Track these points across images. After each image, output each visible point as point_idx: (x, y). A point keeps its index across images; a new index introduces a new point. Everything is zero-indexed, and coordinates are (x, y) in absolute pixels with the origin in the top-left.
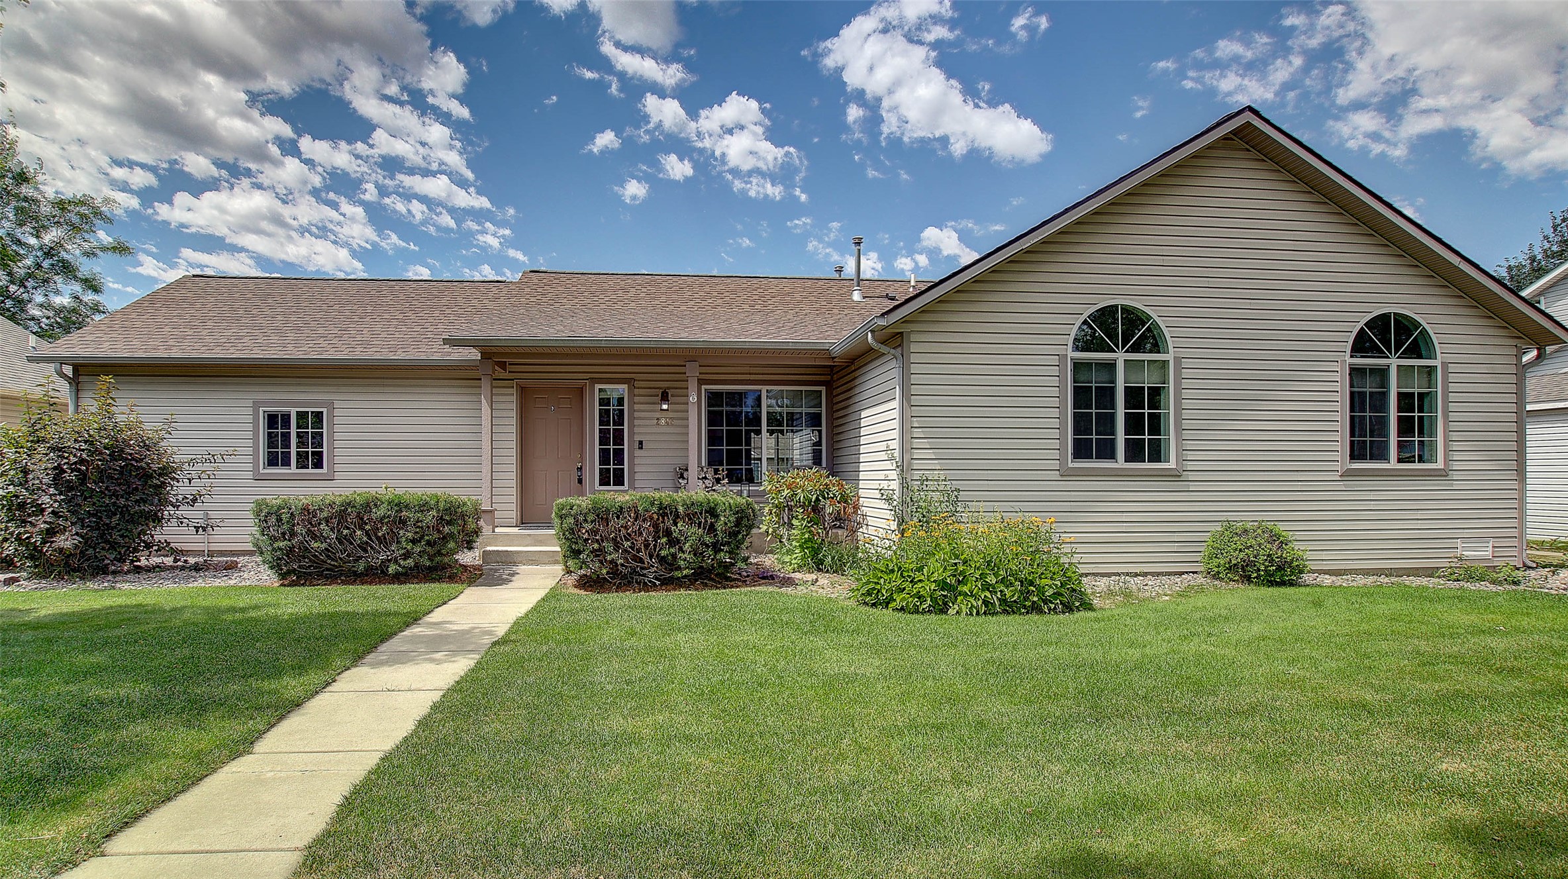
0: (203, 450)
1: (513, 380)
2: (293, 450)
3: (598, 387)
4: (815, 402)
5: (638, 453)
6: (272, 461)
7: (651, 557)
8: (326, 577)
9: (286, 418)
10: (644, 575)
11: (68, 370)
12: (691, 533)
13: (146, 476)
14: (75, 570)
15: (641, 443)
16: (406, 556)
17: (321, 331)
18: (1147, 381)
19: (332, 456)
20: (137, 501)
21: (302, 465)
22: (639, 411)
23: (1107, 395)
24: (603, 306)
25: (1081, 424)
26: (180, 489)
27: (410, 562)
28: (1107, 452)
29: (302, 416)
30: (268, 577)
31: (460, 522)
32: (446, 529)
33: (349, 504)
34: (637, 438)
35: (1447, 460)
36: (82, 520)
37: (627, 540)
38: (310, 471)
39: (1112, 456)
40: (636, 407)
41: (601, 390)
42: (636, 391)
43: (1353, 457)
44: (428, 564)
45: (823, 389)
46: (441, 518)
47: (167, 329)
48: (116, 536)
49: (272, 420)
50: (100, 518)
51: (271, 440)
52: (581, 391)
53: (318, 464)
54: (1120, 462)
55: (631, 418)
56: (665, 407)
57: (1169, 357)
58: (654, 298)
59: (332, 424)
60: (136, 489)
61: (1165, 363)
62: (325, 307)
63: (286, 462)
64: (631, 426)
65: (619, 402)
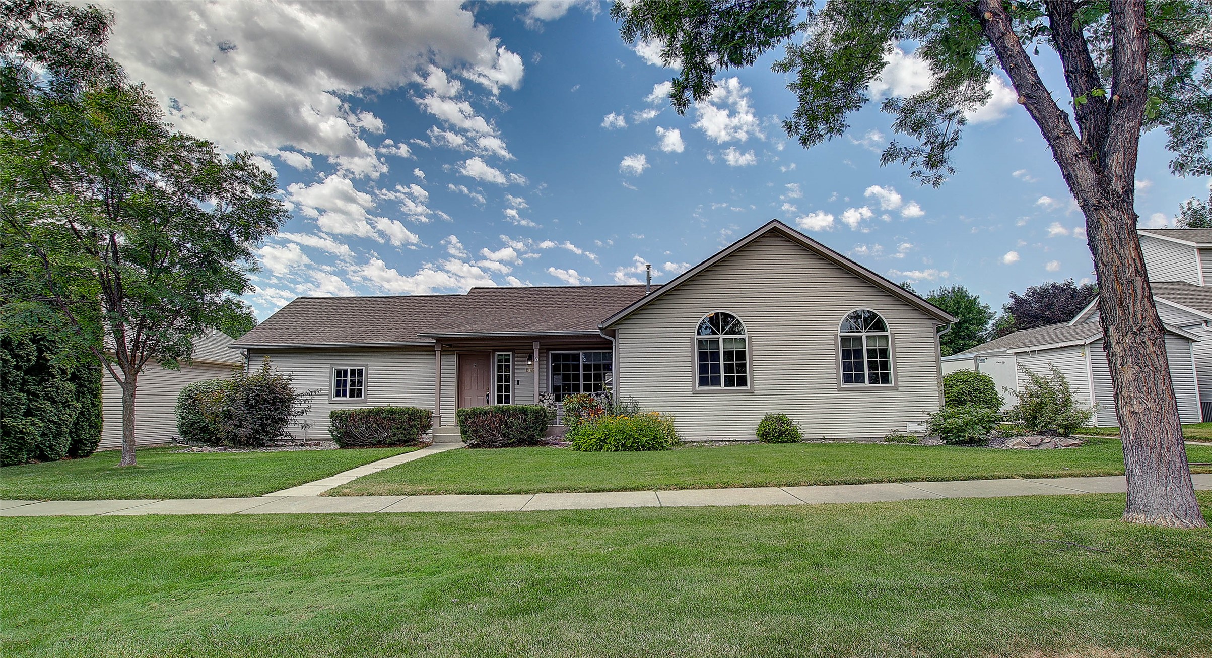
0: (306, 389)
1: (455, 351)
2: (348, 388)
3: (497, 353)
5: (517, 386)
6: (338, 394)
7: (499, 433)
8: (360, 446)
9: (345, 372)
10: (496, 442)
11: (246, 352)
12: (517, 422)
13: (282, 401)
14: (251, 445)
15: (518, 381)
16: (394, 435)
17: (364, 328)
18: (735, 348)
19: (366, 391)
20: (279, 413)
21: (352, 395)
22: (517, 365)
23: (715, 356)
24: (508, 309)
25: (703, 369)
26: (296, 407)
27: (396, 438)
28: (716, 382)
29: (353, 372)
30: (335, 446)
31: (419, 420)
32: (412, 423)
33: (371, 412)
34: (516, 379)
35: (896, 381)
36: (255, 421)
37: (488, 426)
38: (356, 398)
39: (718, 384)
40: (516, 363)
41: (498, 355)
42: (516, 355)
43: (846, 381)
44: (404, 439)
46: (410, 418)
47: (291, 329)
48: (269, 429)
49: (339, 373)
50: (263, 421)
51: (338, 384)
52: (488, 356)
53: (360, 395)
54: (723, 387)
55: (514, 369)
56: (530, 363)
57: (745, 336)
58: (536, 303)
59: (367, 375)
60: (279, 408)
61: (744, 339)
62: (366, 314)
63: (344, 395)
64: (514, 373)
65: (508, 361)
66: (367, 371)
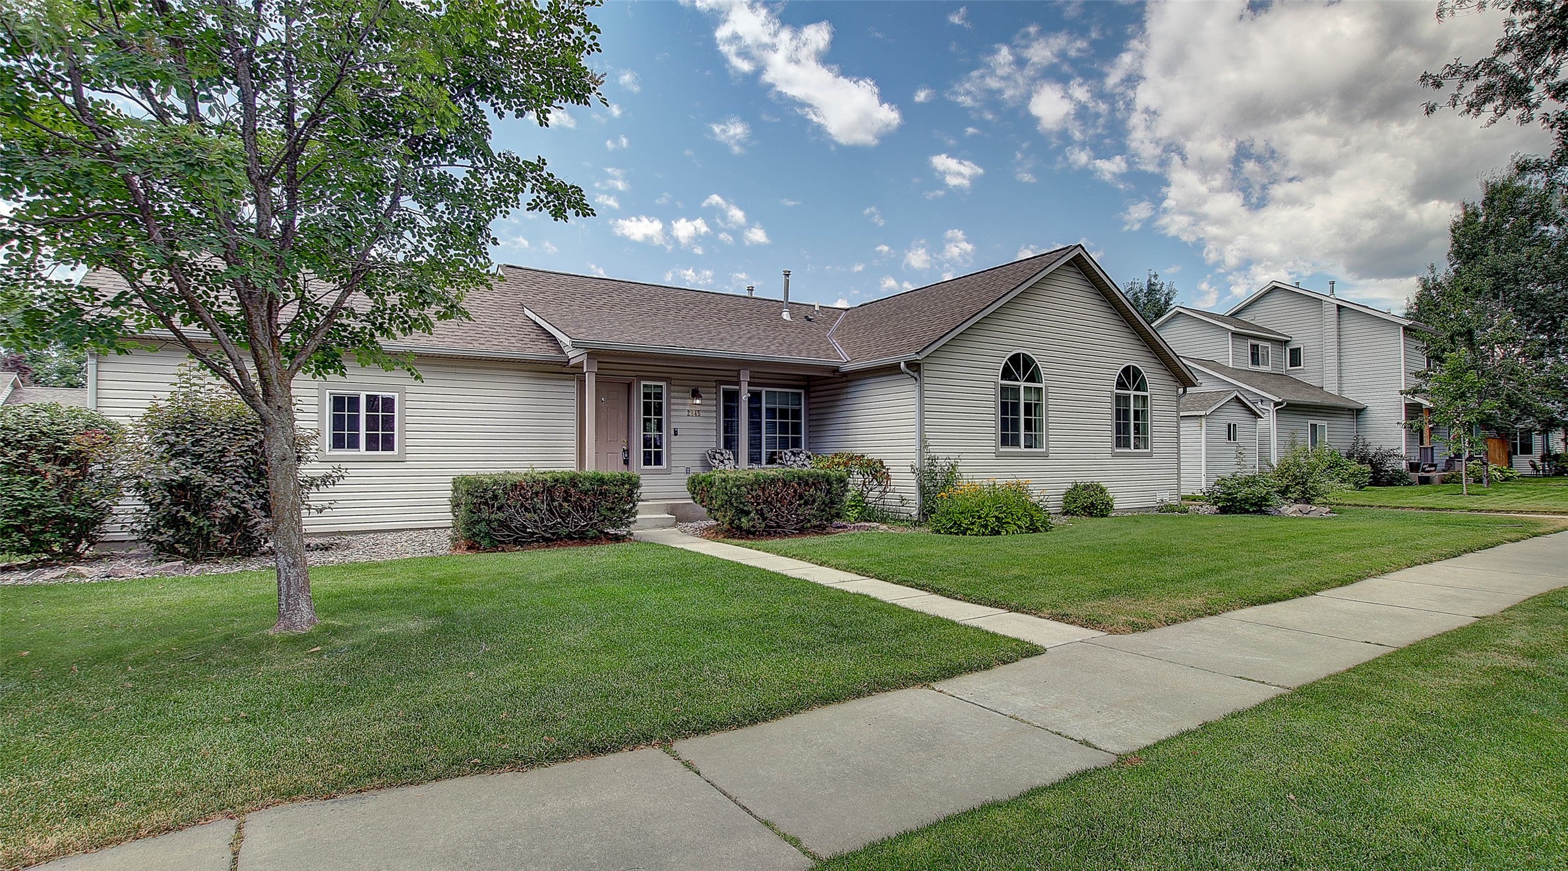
1: (574, 374)
2: (362, 431)
3: (643, 383)
4: (798, 402)
5: (673, 438)
6: (338, 443)
9: (354, 402)
15: (676, 430)
18: (1034, 399)
19: (403, 438)
21: (371, 446)
22: (674, 404)
23: (1015, 406)
25: (1003, 424)
28: (1016, 441)
29: (371, 400)
33: (557, 480)
34: (673, 426)
35: (1152, 450)
38: (380, 452)
39: (1018, 445)
40: (673, 401)
41: (644, 386)
42: (673, 388)
43: (1117, 445)
45: (803, 391)
49: (338, 402)
51: (338, 422)
52: (629, 385)
53: (389, 446)
54: (1023, 449)
55: (669, 410)
56: (698, 402)
57: (1043, 385)
59: (404, 408)
61: (1041, 389)
63: (354, 444)
64: (669, 416)
65: (659, 396)
66: (403, 401)
